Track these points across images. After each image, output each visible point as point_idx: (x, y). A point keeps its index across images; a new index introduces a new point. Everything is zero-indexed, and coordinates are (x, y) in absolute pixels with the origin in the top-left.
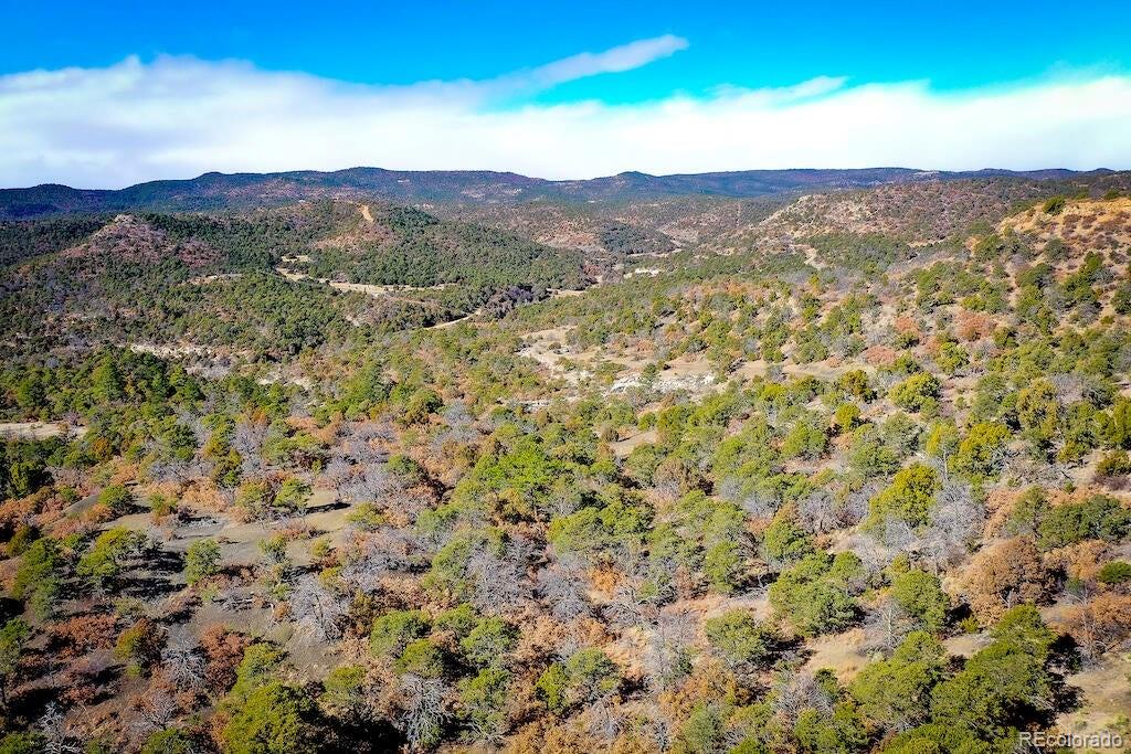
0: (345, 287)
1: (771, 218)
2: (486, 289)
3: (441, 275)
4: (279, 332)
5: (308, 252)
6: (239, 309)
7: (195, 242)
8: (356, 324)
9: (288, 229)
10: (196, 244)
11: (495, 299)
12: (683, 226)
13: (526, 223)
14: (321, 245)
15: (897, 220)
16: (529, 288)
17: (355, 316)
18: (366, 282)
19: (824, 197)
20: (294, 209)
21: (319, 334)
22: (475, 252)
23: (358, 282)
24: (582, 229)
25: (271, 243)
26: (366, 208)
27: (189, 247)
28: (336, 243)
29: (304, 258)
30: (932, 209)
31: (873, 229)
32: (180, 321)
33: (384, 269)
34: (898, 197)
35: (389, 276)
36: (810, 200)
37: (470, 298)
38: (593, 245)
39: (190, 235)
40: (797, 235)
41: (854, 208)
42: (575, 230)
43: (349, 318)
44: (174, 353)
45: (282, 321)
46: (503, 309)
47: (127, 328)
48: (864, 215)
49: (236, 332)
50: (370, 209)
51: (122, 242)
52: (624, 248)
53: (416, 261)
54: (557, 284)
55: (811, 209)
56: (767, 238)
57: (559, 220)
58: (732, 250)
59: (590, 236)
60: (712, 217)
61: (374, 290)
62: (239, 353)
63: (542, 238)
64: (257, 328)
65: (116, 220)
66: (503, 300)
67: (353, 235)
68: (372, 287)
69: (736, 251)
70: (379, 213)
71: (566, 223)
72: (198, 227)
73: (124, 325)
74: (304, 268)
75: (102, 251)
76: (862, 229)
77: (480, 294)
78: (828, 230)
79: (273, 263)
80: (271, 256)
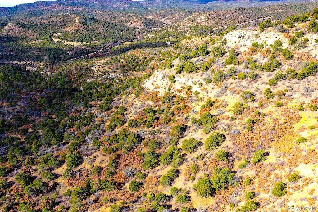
0: (68, 43)
1: (186, 19)
2: (105, 42)
3: (94, 39)
4: (49, 58)
5: (61, 32)
6: (40, 51)
7: (30, 30)
8: (70, 54)
9: (56, 25)
10: (30, 31)
11: (107, 46)
12: (169, 19)
13: (125, 19)
14: (64, 30)
15: (213, 21)
16: (117, 42)
17: (69, 52)
18: (74, 41)
19: (198, 14)
20: (57, 18)
21: (60, 57)
22: (105, 31)
23: (72, 41)
24: (139, 21)
25: (51, 30)
26: (77, 18)
27: (28, 32)
28: (68, 29)
29: (60, 34)
30: (223, 18)
31: (207, 24)
32: (25, 55)
33: (79, 37)
34: (215, 14)
35: (81, 39)
36: (195, 14)
37: (100, 45)
38: (141, 26)
39: (28, 28)
40: (189, 25)
41: (203, 18)
42: (137, 21)
43: (68, 53)
44: (24, 63)
45: (50, 55)
46: (108, 48)
47: (12, 57)
48: (205, 20)
49: (39, 58)
50: (78, 18)
51: (10, 31)
52: (150, 27)
53: (88, 34)
54: (125, 40)
55: (194, 17)
56: (181, 26)
57: (133, 18)
58: (172, 29)
59: (141, 23)
60: (176, 16)
61: (76, 44)
62: (40, 63)
63: (128, 24)
64: (44, 56)
65: (8, 25)
66: (109, 46)
67: (72, 27)
68: (76, 43)
69: (173, 30)
70: (80, 20)
71: (135, 19)
72: (31, 26)
73: (12, 56)
74: (59, 37)
75: (5, 34)
76: (204, 24)
77: (103, 44)
78: (196, 24)
79: (51, 36)
80: (51, 34)
